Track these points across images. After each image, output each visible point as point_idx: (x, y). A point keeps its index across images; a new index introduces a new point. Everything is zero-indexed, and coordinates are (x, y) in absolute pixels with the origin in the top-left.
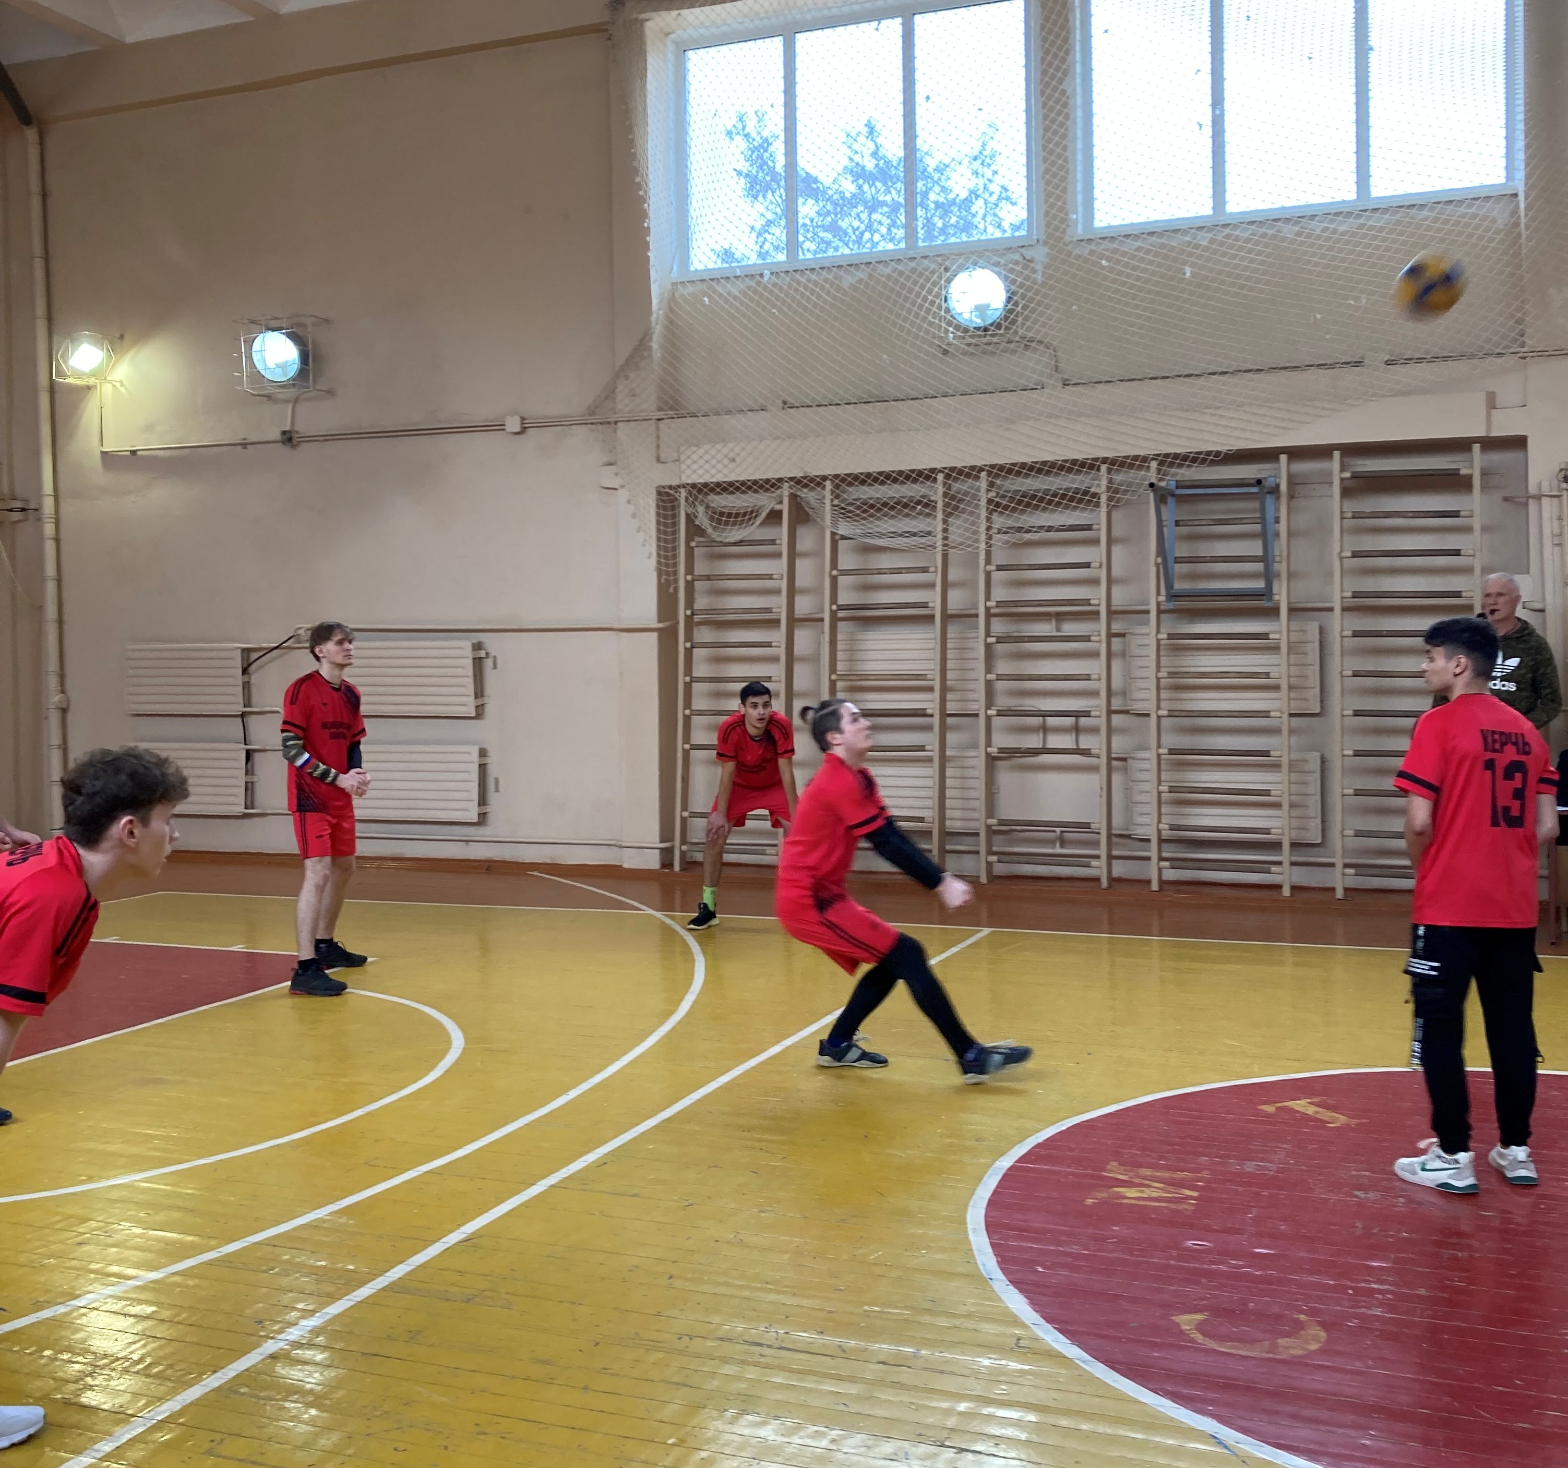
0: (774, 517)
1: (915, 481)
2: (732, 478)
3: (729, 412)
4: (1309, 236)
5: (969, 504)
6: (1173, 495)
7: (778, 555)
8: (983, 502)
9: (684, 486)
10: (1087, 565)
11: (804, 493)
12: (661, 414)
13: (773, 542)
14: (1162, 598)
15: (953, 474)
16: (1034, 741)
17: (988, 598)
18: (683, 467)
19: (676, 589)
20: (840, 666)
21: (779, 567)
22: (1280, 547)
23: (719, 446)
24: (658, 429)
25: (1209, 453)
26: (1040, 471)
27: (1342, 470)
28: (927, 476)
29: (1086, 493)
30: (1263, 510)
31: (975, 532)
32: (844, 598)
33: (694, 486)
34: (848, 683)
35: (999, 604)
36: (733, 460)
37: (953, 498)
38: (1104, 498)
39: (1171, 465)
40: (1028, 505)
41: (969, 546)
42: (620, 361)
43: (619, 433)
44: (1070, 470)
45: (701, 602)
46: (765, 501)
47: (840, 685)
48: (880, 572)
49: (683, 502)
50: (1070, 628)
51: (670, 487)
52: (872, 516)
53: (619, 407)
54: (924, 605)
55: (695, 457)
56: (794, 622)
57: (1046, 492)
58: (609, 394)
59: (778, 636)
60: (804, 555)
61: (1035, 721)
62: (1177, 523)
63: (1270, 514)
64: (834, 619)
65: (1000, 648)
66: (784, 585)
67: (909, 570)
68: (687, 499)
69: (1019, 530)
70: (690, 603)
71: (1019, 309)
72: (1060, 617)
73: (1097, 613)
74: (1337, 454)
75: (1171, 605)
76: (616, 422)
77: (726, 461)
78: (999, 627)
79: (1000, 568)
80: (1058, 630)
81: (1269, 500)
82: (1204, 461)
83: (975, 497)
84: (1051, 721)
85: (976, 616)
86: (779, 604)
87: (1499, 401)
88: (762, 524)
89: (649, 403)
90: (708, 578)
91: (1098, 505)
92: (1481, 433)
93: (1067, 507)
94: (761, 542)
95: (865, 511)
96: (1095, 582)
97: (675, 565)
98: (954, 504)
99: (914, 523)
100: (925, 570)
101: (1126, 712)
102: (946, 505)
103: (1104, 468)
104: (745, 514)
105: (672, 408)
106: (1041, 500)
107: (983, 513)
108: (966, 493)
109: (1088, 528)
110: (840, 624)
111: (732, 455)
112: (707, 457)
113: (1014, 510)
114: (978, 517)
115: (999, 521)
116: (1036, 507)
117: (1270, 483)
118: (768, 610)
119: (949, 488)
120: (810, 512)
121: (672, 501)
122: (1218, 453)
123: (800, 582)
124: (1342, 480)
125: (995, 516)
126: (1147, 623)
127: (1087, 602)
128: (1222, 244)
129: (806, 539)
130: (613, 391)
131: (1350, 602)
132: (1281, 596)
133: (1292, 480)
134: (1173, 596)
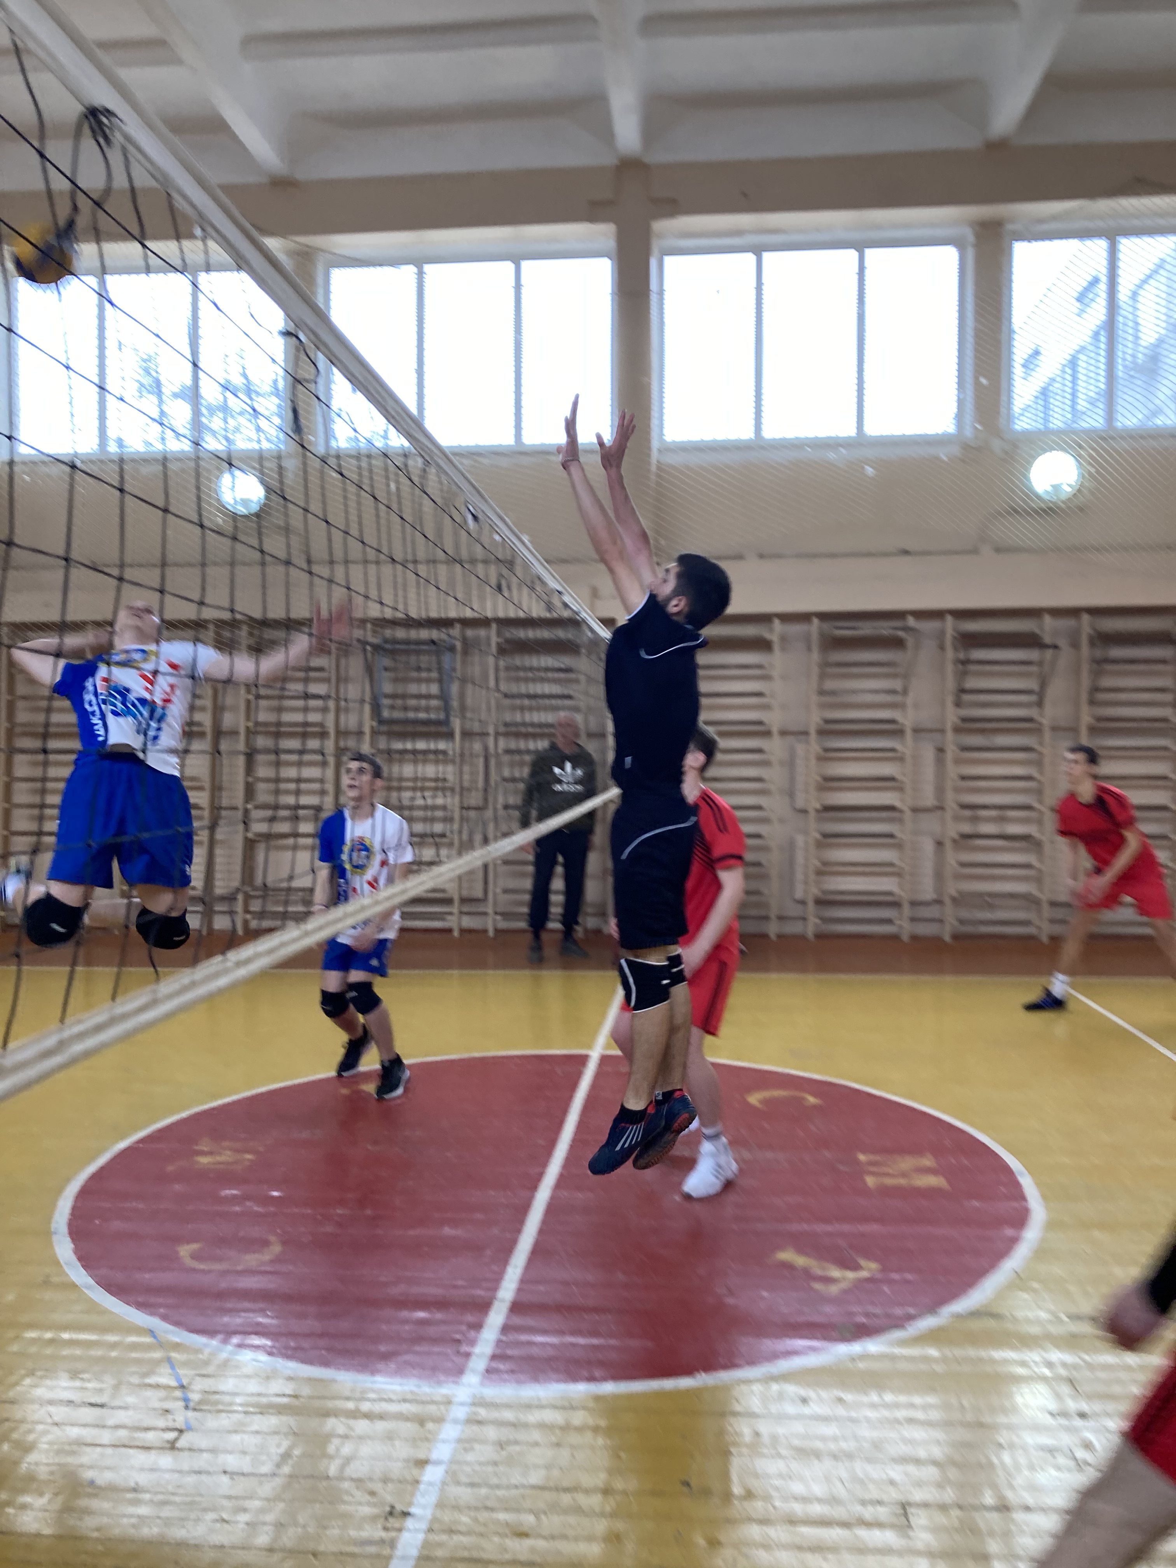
1: (192, 628)
6: (380, 649)
10: (322, 698)
14: (374, 723)
15: (222, 624)
16: (287, 828)
17: (248, 718)
22: (455, 688)
23: (36, 594)
26: (286, 626)
28: (203, 624)
30: (439, 663)
35: (257, 724)
39: (382, 627)
45: (23, 718)
50: (311, 744)
54: (200, 724)
62: (385, 670)
63: (446, 665)
71: (273, 504)
72: (303, 735)
73: (329, 733)
74: (494, 625)
75: (381, 729)
78: (259, 742)
79: (259, 697)
80: (302, 745)
81: (449, 655)
82: (404, 625)
85: (239, 733)
87: (599, 595)
90: (28, 698)
96: (326, 709)
108: (231, 640)
109: (323, 670)
119: (219, 635)
122: (414, 620)
124: (497, 643)
126: (364, 741)
127: (321, 725)
131: (502, 729)
132: (456, 724)
133: (465, 641)
134: (381, 722)
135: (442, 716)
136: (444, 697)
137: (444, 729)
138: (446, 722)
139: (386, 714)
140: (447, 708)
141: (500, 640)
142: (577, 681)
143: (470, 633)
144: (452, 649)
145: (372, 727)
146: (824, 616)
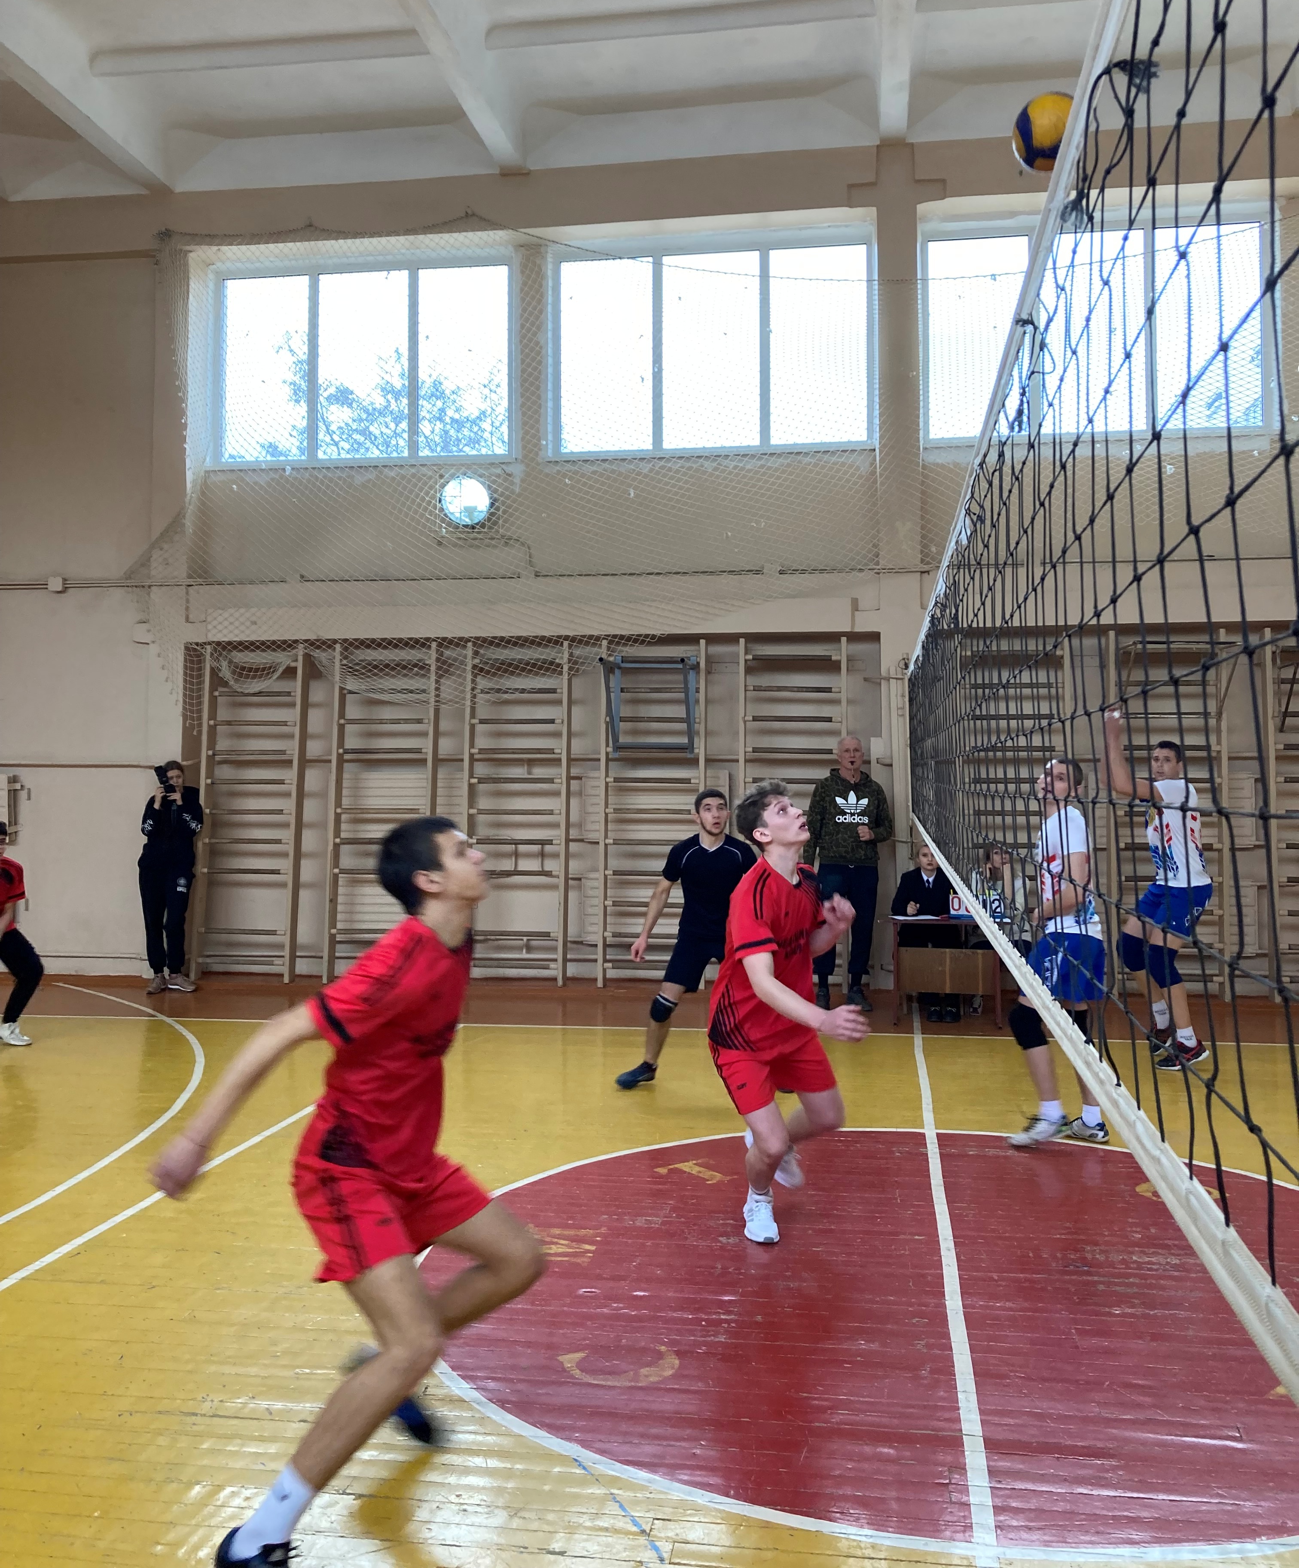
0: (290, 672)
1: (413, 647)
2: (253, 638)
3: (252, 583)
4: (723, 471)
5: (458, 668)
6: (620, 668)
7: (292, 705)
8: (469, 668)
9: (209, 644)
10: (552, 721)
11: (316, 653)
12: (190, 581)
13: (288, 694)
14: (610, 749)
15: (444, 643)
16: (507, 865)
17: (472, 746)
18: (210, 627)
19: (200, 732)
20: (345, 802)
21: (292, 715)
22: (700, 710)
23: (242, 610)
24: (187, 593)
25: (647, 636)
26: (515, 644)
27: (746, 653)
28: (422, 643)
29: (551, 663)
30: (686, 682)
31: (463, 692)
32: (350, 743)
33: (219, 643)
34: (352, 816)
35: (481, 751)
36: (255, 623)
37: (444, 662)
38: (566, 668)
39: (618, 643)
40: (506, 671)
41: (457, 703)
42: (156, 533)
43: (152, 596)
44: (539, 644)
45: (222, 744)
46: (283, 659)
47: (344, 817)
48: (382, 722)
49: (208, 657)
50: (539, 772)
51: (197, 644)
52: (375, 675)
53: (153, 573)
54: (418, 751)
55: (220, 619)
56: (304, 762)
57: (520, 661)
58: (145, 562)
59: (290, 775)
60: (317, 705)
61: (510, 848)
62: (622, 690)
63: (692, 685)
64: (341, 761)
65: (481, 786)
66: (297, 731)
67: (406, 721)
68: (212, 654)
69: (498, 691)
70: (212, 744)
71: (500, 513)
72: (531, 763)
73: (560, 760)
74: (742, 641)
75: (617, 755)
76: (150, 587)
77: (248, 623)
78: (481, 770)
79: (482, 722)
80: (529, 773)
81: (692, 675)
82: (643, 642)
83: (462, 663)
84: (522, 848)
85: (462, 760)
86: (292, 748)
87: (860, 607)
88: (278, 678)
89: (180, 571)
90: (229, 723)
91: (561, 673)
92: (848, 630)
93: (537, 674)
94: (279, 694)
95: (370, 671)
96: (557, 735)
97: (200, 711)
98: (445, 668)
99: (411, 682)
100: (419, 721)
101: (582, 841)
102: (439, 668)
103: (566, 643)
104: (264, 669)
105: (200, 577)
106: (517, 667)
107: (469, 677)
108: (455, 660)
109: (554, 691)
110: (346, 766)
111: (254, 619)
112: (231, 619)
113: (494, 675)
114: (465, 679)
115: (483, 683)
116: (512, 673)
117: (693, 661)
118: (283, 752)
119: (442, 654)
120: (322, 669)
121: (198, 656)
122: (654, 637)
123: (310, 729)
124: (746, 661)
125: (479, 679)
126: (599, 769)
127: (551, 751)
128: (658, 473)
129: (318, 693)
130: (149, 560)
131: (751, 756)
132: (700, 750)
133: (709, 660)
134: (618, 748)
135: (684, 740)
136: (688, 720)
137: (689, 756)
138: (690, 747)
139: (623, 739)
140: (691, 733)
141: (750, 657)
142: (837, 702)
143: (718, 649)
144: (696, 667)
145: (607, 754)
146: (1123, 630)
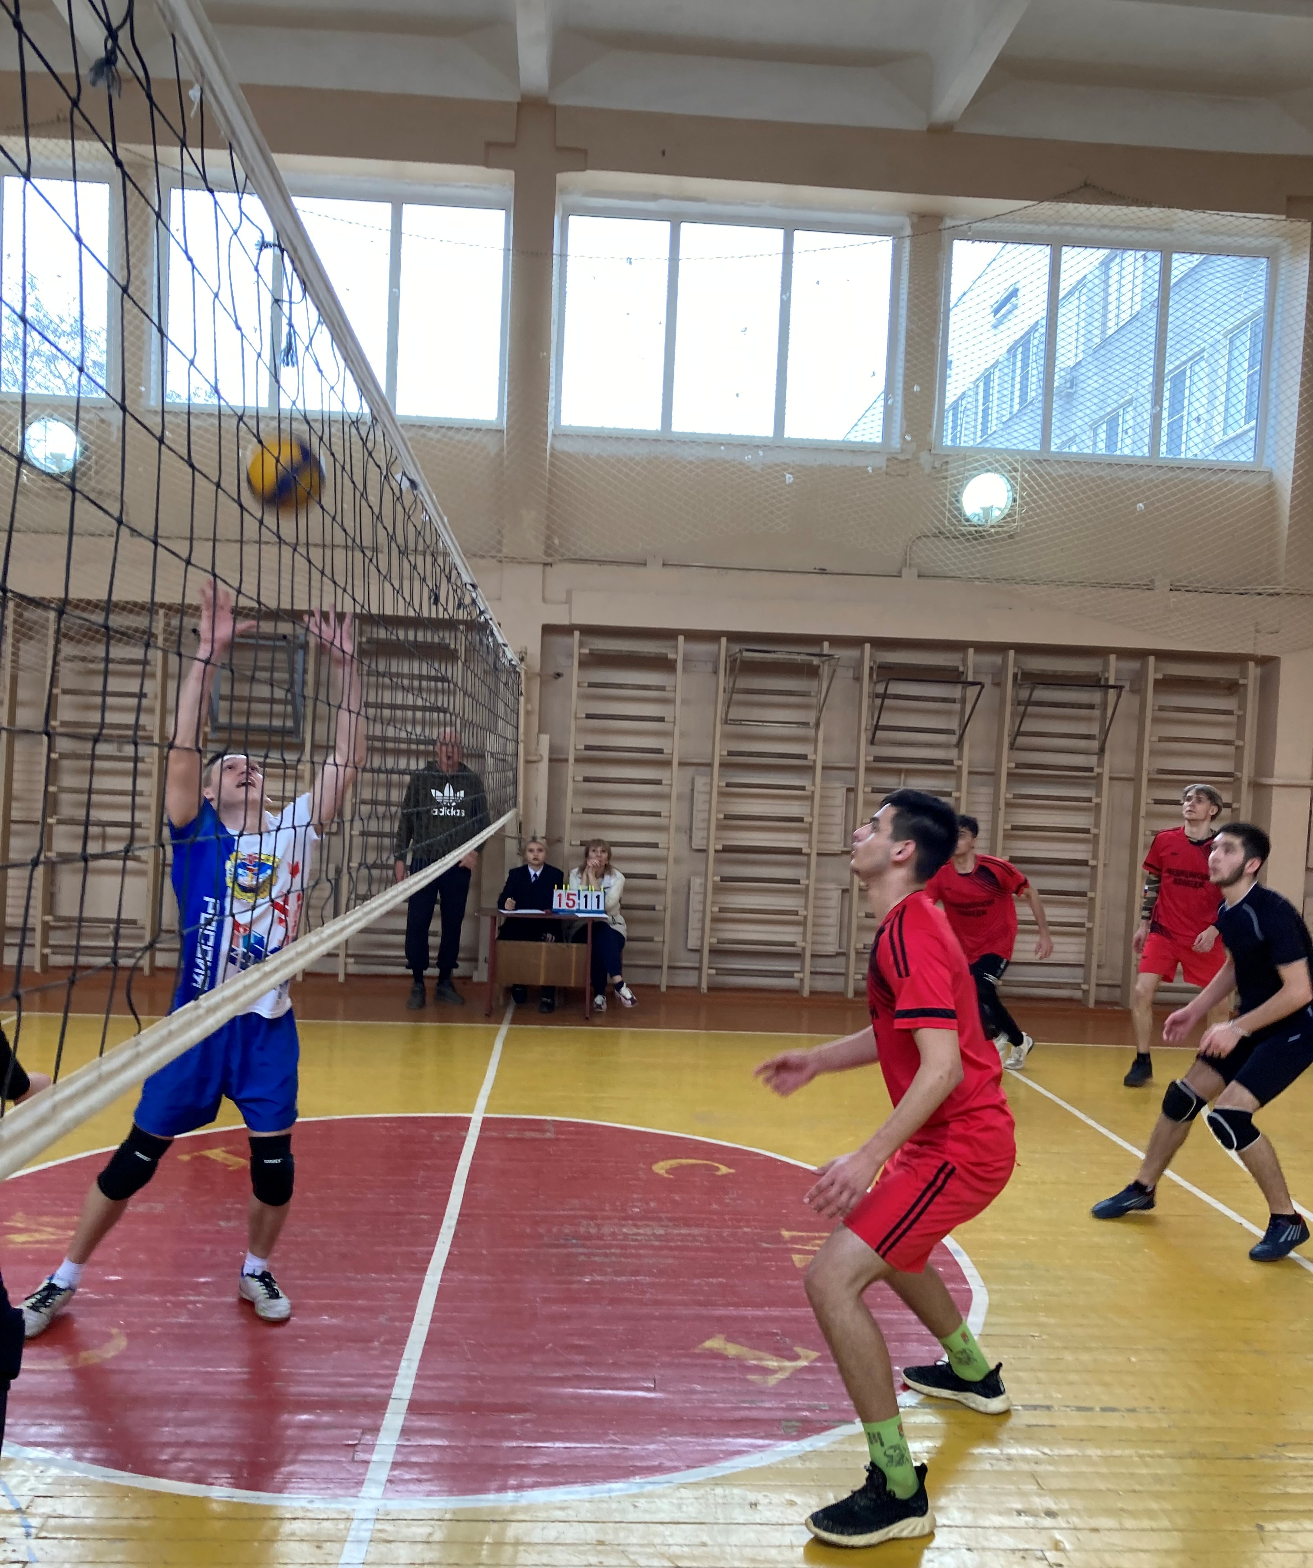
5: (38, 632)
8: (51, 632)
15: (23, 602)
16: (94, 847)
22: (308, 693)
26: (103, 609)
29: (144, 632)
30: (294, 661)
31: (43, 658)
35: (64, 724)
37: (22, 625)
38: (160, 639)
40: (92, 638)
41: (36, 670)
44: (131, 611)
50: (128, 750)
57: (108, 627)
61: (98, 830)
63: (299, 666)
65: (65, 763)
69: (83, 659)
72: (120, 739)
73: (152, 738)
75: (217, 736)
78: (66, 745)
79: (65, 692)
80: (119, 751)
81: (298, 655)
83: (44, 627)
84: (110, 830)
93: (127, 643)
96: (150, 710)
98: (23, 631)
102: (15, 631)
103: (161, 612)
107: (51, 642)
108: (35, 623)
109: (145, 663)
113: (79, 642)
114: (46, 645)
115: (67, 648)
116: (100, 640)
119: (21, 615)
125: (62, 645)
127: (143, 728)
132: (307, 735)
134: (217, 728)
135: (290, 724)
136: (294, 702)
137: (294, 740)
138: (295, 731)
139: (222, 719)
140: (298, 718)
141: (364, 640)
142: (454, 693)
144: (305, 646)
146: (735, 637)
